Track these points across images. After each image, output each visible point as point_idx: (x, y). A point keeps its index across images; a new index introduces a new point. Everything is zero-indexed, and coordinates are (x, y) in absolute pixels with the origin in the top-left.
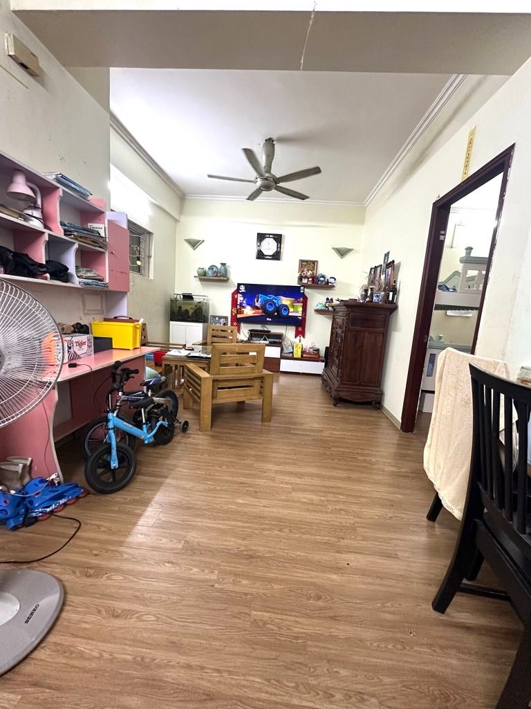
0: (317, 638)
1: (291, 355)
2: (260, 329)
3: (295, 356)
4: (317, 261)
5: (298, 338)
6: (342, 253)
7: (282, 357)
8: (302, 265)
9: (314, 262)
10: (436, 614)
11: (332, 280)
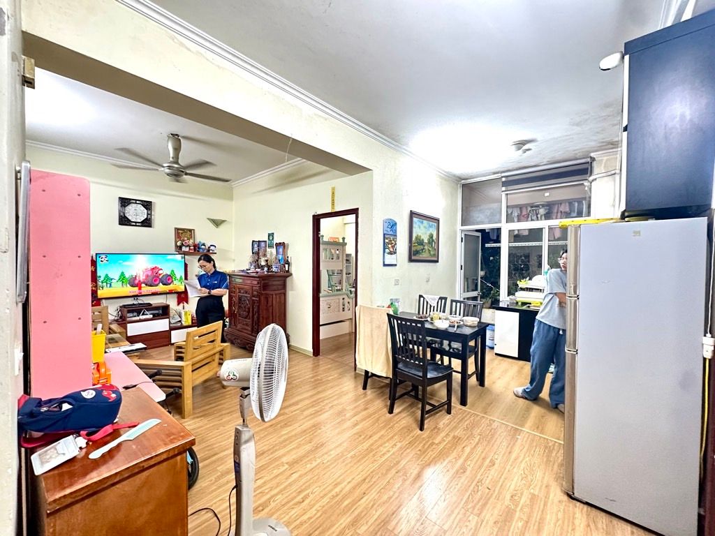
0: (372, 445)
1: (179, 324)
2: (131, 303)
3: (184, 324)
4: (194, 230)
5: (181, 305)
6: (217, 223)
7: (172, 329)
8: (178, 233)
9: (190, 230)
10: (392, 415)
11: (212, 248)
